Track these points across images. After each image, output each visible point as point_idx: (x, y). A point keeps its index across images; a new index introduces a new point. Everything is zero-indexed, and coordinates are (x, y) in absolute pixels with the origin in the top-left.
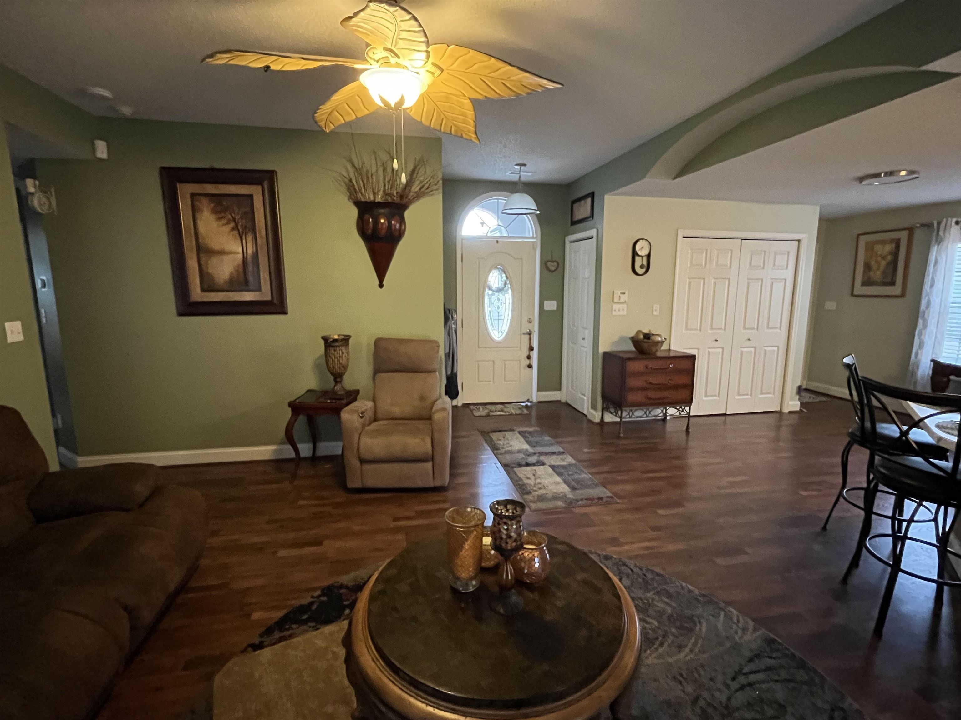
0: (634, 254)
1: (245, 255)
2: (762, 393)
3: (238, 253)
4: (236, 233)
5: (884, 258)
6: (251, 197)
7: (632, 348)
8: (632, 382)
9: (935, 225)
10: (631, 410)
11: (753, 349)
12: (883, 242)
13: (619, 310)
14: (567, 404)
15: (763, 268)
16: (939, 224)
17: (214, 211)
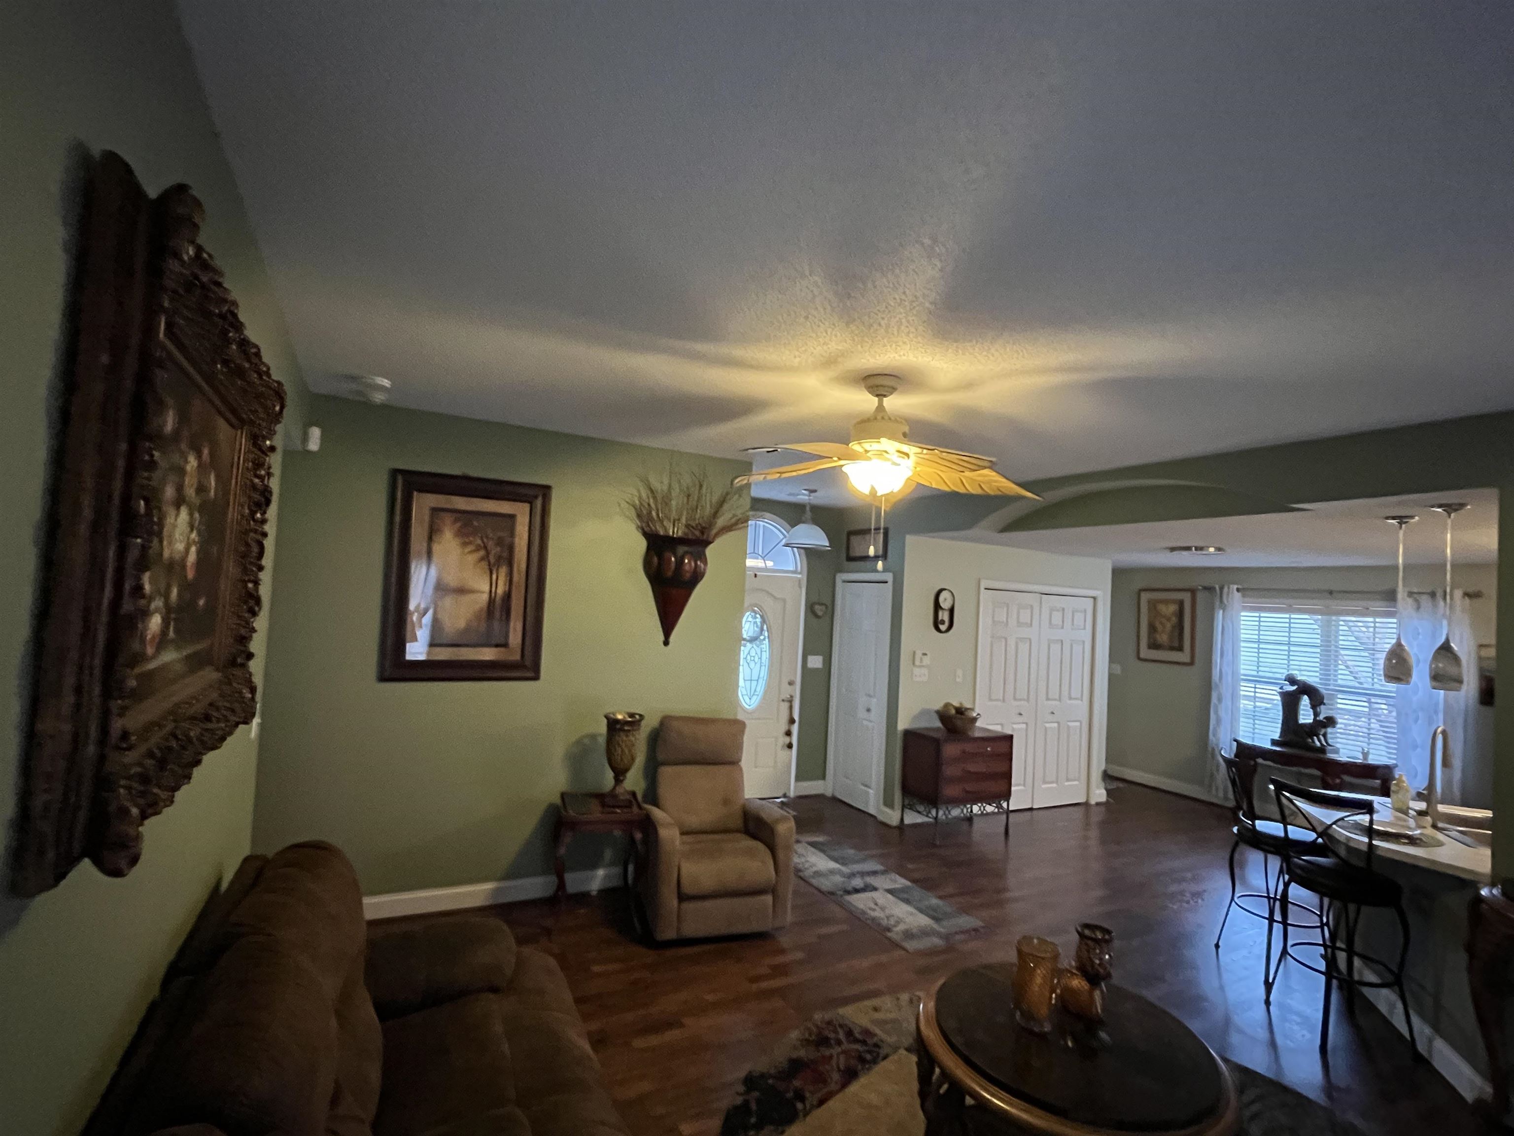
0: (937, 606)
1: (493, 595)
2: (1068, 780)
3: (483, 592)
4: (484, 564)
5: (1169, 620)
6: (512, 517)
7: (938, 724)
8: (949, 771)
9: (1217, 587)
10: (947, 808)
11: (1056, 725)
12: (1166, 602)
13: (921, 674)
14: (835, 800)
15: (1062, 628)
16: (1222, 589)
17: (459, 534)
